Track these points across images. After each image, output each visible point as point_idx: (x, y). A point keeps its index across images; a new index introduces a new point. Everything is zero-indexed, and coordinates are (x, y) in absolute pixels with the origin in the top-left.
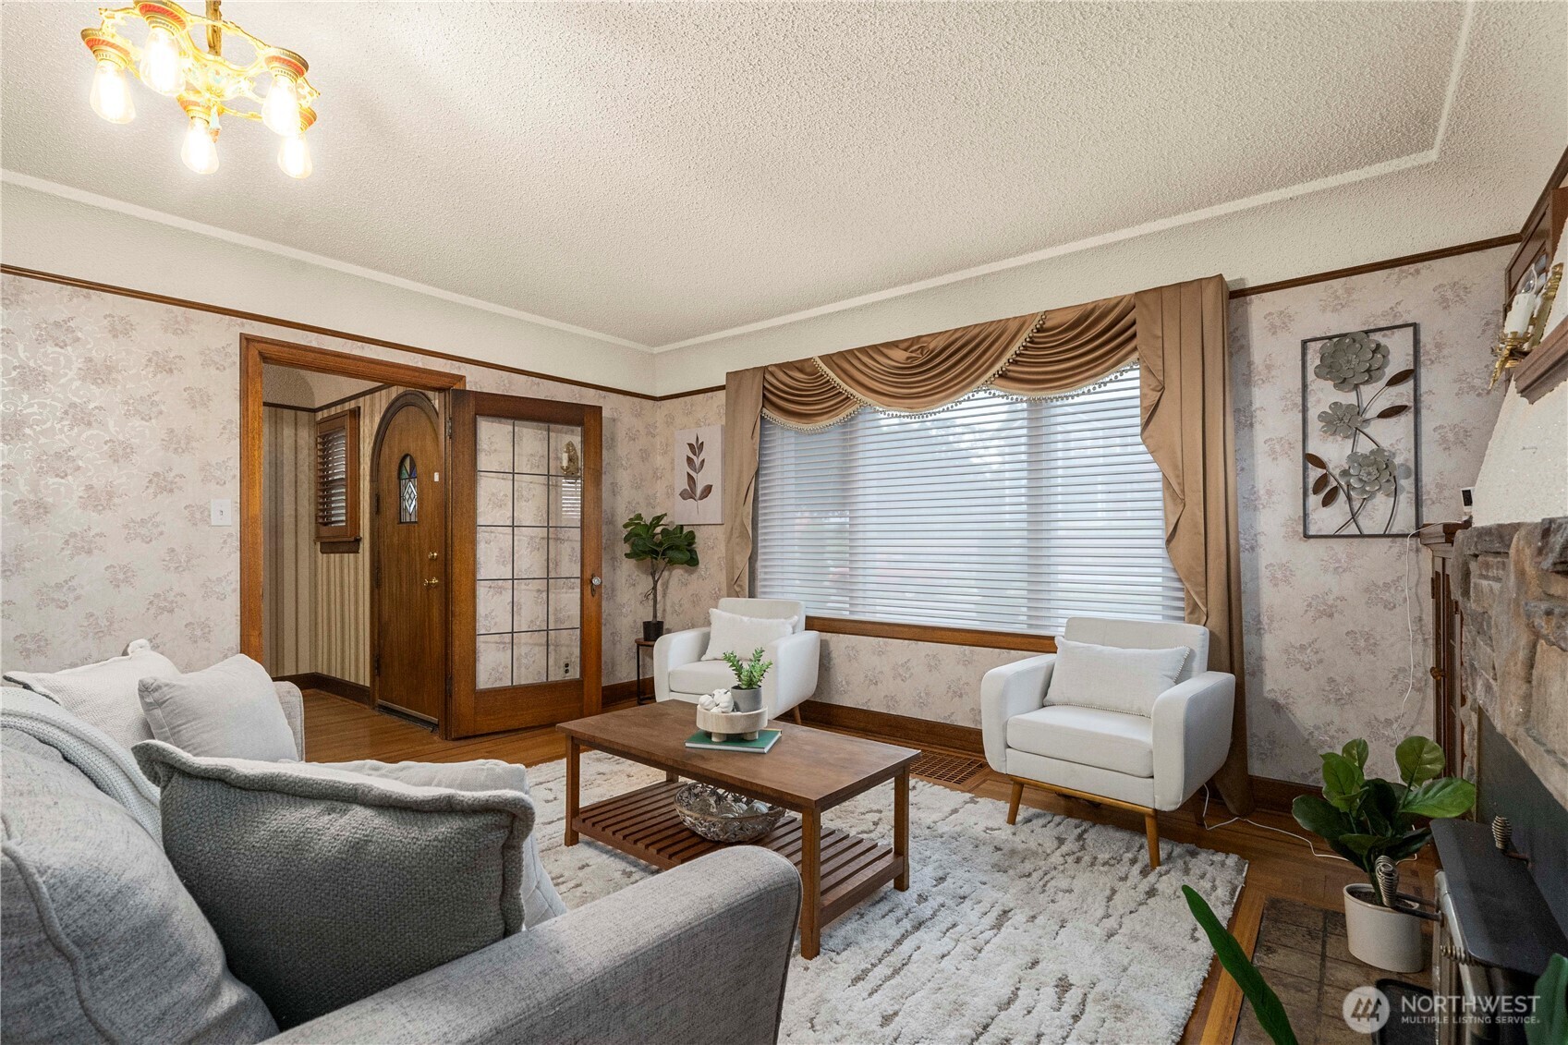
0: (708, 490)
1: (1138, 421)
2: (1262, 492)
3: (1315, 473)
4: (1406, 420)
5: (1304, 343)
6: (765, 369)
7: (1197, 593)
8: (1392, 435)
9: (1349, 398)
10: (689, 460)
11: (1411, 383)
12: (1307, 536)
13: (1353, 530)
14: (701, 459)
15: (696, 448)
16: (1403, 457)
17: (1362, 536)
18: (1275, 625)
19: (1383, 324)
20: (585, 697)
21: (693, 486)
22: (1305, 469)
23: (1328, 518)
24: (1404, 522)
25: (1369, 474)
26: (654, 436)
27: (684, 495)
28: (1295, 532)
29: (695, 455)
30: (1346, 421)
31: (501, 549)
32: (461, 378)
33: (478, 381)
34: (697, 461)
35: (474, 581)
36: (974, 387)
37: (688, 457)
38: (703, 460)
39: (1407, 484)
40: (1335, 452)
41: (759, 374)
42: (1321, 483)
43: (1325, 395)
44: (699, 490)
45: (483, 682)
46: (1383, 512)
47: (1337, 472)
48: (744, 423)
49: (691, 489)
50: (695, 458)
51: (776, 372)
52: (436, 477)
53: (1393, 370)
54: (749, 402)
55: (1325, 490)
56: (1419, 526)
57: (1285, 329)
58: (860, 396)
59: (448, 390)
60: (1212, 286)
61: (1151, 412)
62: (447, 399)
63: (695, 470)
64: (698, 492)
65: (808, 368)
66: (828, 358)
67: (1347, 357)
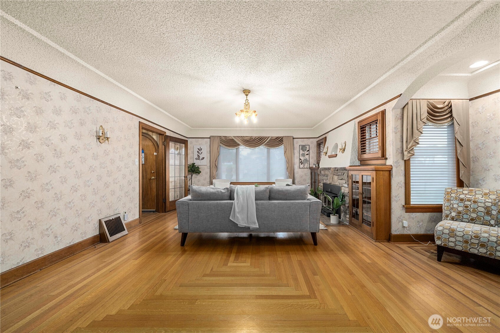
0: (203, 158)
1: (284, 153)
2: (295, 163)
4: (308, 155)
5: (299, 145)
7: (290, 175)
8: (307, 157)
9: (304, 152)
10: (198, 152)
11: (309, 151)
12: (300, 168)
13: (304, 167)
14: (201, 152)
15: (200, 149)
16: (308, 159)
19: (306, 145)
22: (300, 160)
23: (302, 166)
24: (308, 167)
25: (306, 161)
27: (196, 159)
28: (298, 168)
29: (200, 151)
30: (303, 155)
32: (165, 132)
33: (168, 133)
34: (200, 152)
36: (262, 145)
37: (198, 151)
38: (202, 152)
39: (308, 162)
40: (302, 158)
41: (219, 137)
42: (301, 162)
43: (301, 152)
44: (201, 158)
45: (170, 200)
46: (306, 165)
47: (303, 161)
48: (215, 146)
49: (198, 158)
50: (199, 151)
51: (223, 137)
52: (155, 154)
53: (307, 150)
54: (217, 142)
55: (301, 163)
56: (309, 167)
57: (298, 143)
58: (241, 144)
59: (164, 135)
60: (292, 137)
61: (285, 152)
62: (163, 137)
63: (200, 154)
64: (201, 159)
65: (230, 138)
66: (234, 137)
67: (303, 148)
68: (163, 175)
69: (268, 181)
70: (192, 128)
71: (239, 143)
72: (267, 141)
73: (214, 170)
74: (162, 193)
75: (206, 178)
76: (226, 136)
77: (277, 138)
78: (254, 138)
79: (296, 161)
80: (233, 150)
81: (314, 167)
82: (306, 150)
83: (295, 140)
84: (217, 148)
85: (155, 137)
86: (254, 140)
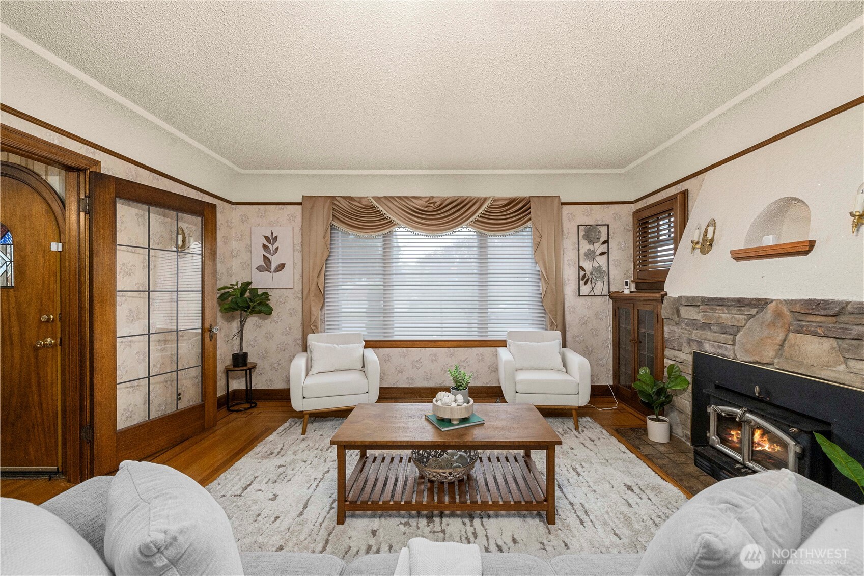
0: (281, 267)
1: (531, 249)
2: (566, 279)
3: (582, 273)
4: (606, 256)
5: (579, 226)
6: (333, 198)
7: (553, 318)
8: (602, 261)
9: (591, 247)
10: (265, 246)
11: (607, 244)
12: (580, 296)
13: (592, 293)
14: (275, 247)
15: (271, 239)
16: (605, 269)
17: (595, 296)
18: (570, 329)
19: (600, 223)
20: (206, 416)
21: (268, 264)
22: (579, 270)
23: (585, 289)
24: (605, 292)
25: (597, 274)
26: (231, 228)
27: (259, 269)
28: (576, 294)
29: (270, 243)
30: (590, 255)
31: (130, 310)
32: (97, 163)
33: (110, 167)
34: (272, 248)
35: (115, 338)
36: (462, 225)
37: (263, 244)
38: (278, 248)
39: (606, 278)
40: (587, 265)
41: (329, 200)
42: (584, 276)
43: (585, 247)
44: (274, 266)
45: (122, 423)
46: (600, 287)
47: (591, 273)
48: (319, 228)
49: (267, 266)
50: (270, 246)
51: (342, 200)
52: (55, 247)
53: (603, 239)
54: (322, 216)
55: (585, 279)
56: (609, 292)
57: (573, 219)
58: (399, 222)
59: (85, 170)
60: (557, 199)
61: (537, 246)
62: (82, 178)
63: (270, 254)
64: (273, 268)
65: (364, 202)
66: (378, 199)
67: (590, 232)
68: (80, 331)
69: (481, 336)
70: (243, 171)
71: (393, 218)
72: (479, 213)
73: (313, 303)
74: (78, 404)
75: (290, 329)
76: (351, 198)
77: (512, 202)
78: (438, 203)
79: (570, 274)
80: (374, 242)
81: (627, 292)
82: (598, 239)
83: (566, 208)
84: (322, 235)
85: (55, 180)
86: (440, 208)
